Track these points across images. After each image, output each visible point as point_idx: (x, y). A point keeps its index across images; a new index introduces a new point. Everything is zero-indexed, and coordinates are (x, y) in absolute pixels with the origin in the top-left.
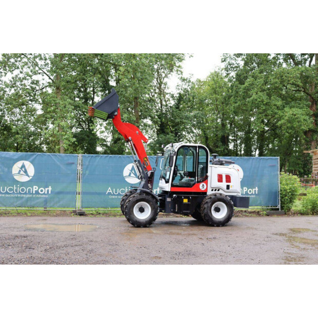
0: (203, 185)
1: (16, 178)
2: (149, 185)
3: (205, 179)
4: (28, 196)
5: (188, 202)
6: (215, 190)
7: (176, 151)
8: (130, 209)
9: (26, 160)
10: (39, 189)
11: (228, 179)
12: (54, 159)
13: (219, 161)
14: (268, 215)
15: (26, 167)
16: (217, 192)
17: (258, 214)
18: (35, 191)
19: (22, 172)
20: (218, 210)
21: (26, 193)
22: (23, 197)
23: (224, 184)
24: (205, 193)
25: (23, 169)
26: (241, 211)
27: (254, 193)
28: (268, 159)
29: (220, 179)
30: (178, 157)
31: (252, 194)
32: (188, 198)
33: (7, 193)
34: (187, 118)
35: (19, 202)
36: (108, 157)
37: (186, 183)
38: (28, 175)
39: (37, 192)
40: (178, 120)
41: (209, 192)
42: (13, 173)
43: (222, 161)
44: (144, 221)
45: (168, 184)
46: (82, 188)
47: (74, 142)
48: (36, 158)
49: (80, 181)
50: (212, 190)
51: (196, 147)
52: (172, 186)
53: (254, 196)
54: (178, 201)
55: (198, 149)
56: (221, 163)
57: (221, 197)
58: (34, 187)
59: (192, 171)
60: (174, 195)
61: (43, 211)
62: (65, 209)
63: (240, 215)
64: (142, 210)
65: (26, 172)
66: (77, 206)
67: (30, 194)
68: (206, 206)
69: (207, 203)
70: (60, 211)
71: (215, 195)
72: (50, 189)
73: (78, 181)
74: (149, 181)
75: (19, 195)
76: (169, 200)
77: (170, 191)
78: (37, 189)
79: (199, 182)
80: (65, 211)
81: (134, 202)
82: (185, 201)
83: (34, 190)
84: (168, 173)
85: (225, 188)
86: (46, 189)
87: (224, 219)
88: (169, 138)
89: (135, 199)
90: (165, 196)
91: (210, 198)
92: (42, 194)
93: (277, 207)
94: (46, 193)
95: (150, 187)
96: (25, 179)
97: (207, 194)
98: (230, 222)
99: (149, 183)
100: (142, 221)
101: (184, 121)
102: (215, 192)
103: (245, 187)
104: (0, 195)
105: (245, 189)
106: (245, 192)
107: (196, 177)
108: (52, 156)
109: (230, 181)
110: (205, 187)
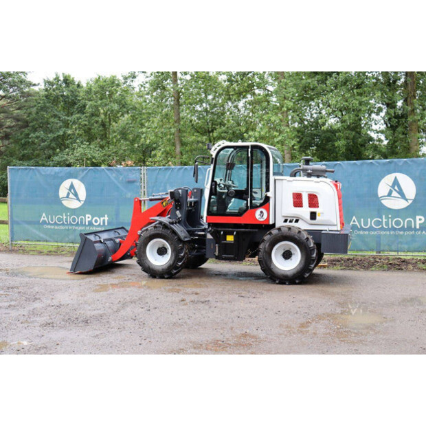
0: (261, 212)
1: (65, 203)
3: (265, 202)
4: (80, 228)
5: (235, 239)
6: (291, 221)
8: (140, 248)
9: (76, 178)
10: (92, 218)
11: (313, 201)
15: (76, 188)
16: (293, 224)
19: (71, 196)
21: (78, 224)
22: (75, 230)
25: (72, 191)
29: (297, 201)
32: (234, 234)
33: (55, 224)
35: (72, 236)
38: (78, 199)
39: (90, 224)
41: (280, 225)
42: (60, 196)
50: (286, 221)
51: (247, 147)
52: (209, 213)
55: (250, 150)
57: (288, 233)
58: (87, 216)
65: (76, 195)
67: (83, 225)
68: (261, 246)
69: (264, 240)
71: (290, 229)
72: (106, 218)
74: (178, 206)
75: (70, 228)
76: (209, 236)
78: (90, 219)
79: (254, 207)
81: (146, 238)
82: (230, 238)
83: (87, 220)
85: (308, 217)
86: (102, 219)
89: (148, 234)
91: (270, 234)
92: (95, 226)
94: (102, 224)
102: (291, 224)
103: (418, 215)
104: (49, 227)
105: (420, 219)
106: (420, 224)
107: (249, 199)
108: (106, 171)
109: (317, 206)
110: (265, 216)
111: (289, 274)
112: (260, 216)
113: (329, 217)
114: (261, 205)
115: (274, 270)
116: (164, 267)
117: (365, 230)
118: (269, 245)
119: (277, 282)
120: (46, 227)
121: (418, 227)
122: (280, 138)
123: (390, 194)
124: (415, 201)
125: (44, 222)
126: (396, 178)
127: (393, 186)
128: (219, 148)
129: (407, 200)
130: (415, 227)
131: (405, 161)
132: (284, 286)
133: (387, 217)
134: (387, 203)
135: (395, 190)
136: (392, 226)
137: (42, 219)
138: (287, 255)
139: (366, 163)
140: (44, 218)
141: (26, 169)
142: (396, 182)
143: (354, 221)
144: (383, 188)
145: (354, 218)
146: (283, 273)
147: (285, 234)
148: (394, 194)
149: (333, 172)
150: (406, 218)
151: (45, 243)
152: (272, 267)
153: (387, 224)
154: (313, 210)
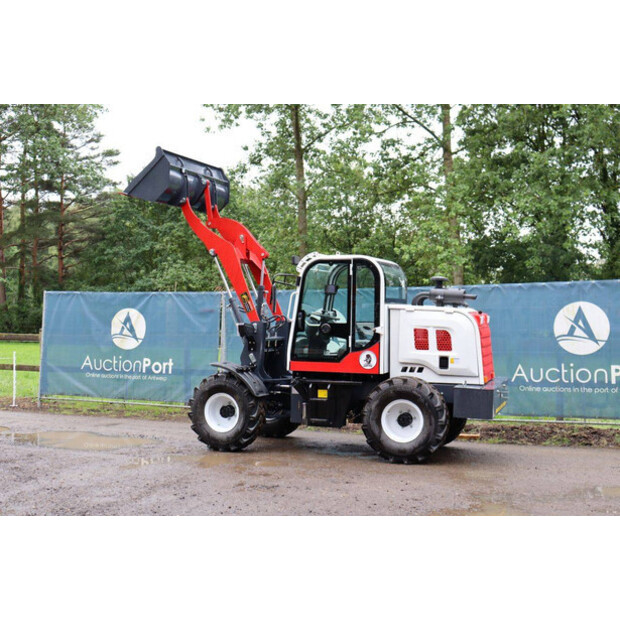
0: (368, 356)
1: (117, 341)
2: (250, 355)
3: (373, 342)
4: (135, 377)
6: (412, 370)
7: (301, 275)
9: (133, 307)
10: (152, 364)
11: (444, 341)
12: (179, 303)
15: (133, 321)
16: (416, 374)
18: (147, 368)
19: (126, 332)
21: (131, 373)
22: (127, 380)
23: (432, 355)
25: (128, 325)
29: (421, 340)
32: (328, 387)
33: (102, 371)
35: (122, 389)
38: (135, 337)
39: (149, 371)
41: (395, 375)
42: (112, 333)
48: (148, 302)
50: (404, 370)
51: (348, 262)
52: (294, 357)
55: (351, 266)
58: (145, 360)
65: (132, 330)
67: (139, 374)
71: (405, 381)
72: (171, 364)
74: (251, 345)
75: (121, 376)
77: (288, 368)
78: (149, 364)
79: (359, 349)
82: (322, 394)
83: (145, 365)
85: (436, 364)
86: (165, 364)
87: (414, 444)
89: (207, 386)
92: (156, 375)
94: (164, 372)
95: (253, 361)
96: (130, 344)
97: (391, 378)
99: (250, 351)
102: (410, 374)
103: (616, 364)
104: (93, 375)
105: (617, 371)
106: (616, 377)
107: (350, 337)
108: (175, 298)
109: (448, 347)
110: (374, 362)
111: (407, 447)
112: (365, 361)
113: (468, 365)
114: (368, 346)
115: (386, 443)
116: (228, 435)
117: (535, 385)
118: (377, 406)
119: (392, 460)
120: (88, 375)
121: (614, 382)
122: (445, 254)
123: (571, 333)
124: (608, 342)
125: (87, 369)
126: (580, 309)
127: (576, 321)
128: (308, 263)
129: (596, 341)
130: (610, 381)
131: (594, 284)
132: (401, 466)
133: (568, 367)
134: (568, 346)
135: (580, 327)
136: (575, 380)
137: (85, 364)
138: (405, 420)
139: (536, 287)
140: (87, 362)
141: (68, 295)
142: (580, 315)
143: (520, 372)
144: (562, 323)
145: (520, 367)
146: (398, 446)
147: (398, 389)
148: (578, 332)
149: (474, 298)
150: (579, 368)
151: (86, 399)
152: (383, 438)
153: (568, 376)
154: (444, 353)
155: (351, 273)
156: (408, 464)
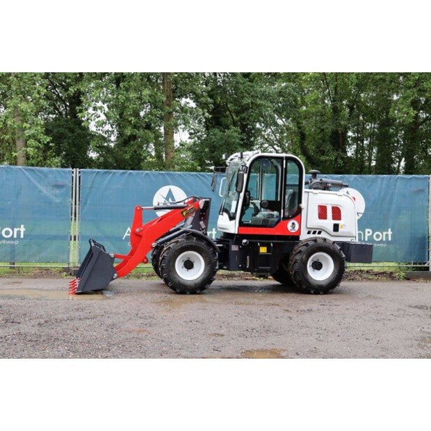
0: (293, 224)
2: (201, 223)
3: (297, 213)
5: (268, 251)
6: (314, 233)
7: (248, 165)
8: (169, 262)
11: (337, 213)
12: (30, 177)
13: (321, 183)
14: (407, 279)
16: (316, 235)
17: (390, 276)
20: (317, 266)
23: (329, 223)
24: (296, 238)
26: (361, 271)
27: (384, 240)
28: (411, 179)
29: (322, 213)
30: (251, 175)
31: (381, 241)
32: (267, 245)
34: (265, 96)
36: (126, 175)
37: (264, 220)
40: (247, 101)
41: (304, 236)
43: (326, 183)
44: (192, 284)
45: (233, 221)
46: (80, 228)
47: (48, 143)
49: (77, 218)
50: (309, 233)
51: (282, 158)
52: (241, 224)
53: (385, 245)
54: (251, 250)
55: (284, 161)
56: (325, 187)
57: (324, 244)
59: (273, 199)
60: (244, 241)
61: (9, 270)
62: (49, 265)
63: (357, 277)
64: (189, 265)
66: (71, 260)
68: (298, 257)
69: (300, 252)
70: (40, 268)
71: (315, 240)
73: (73, 216)
74: (201, 216)
76: (234, 248)
77: (236, 233)
79: (287, 219)
80: (47, 269)
81: (176, 251)
82: (263, 250)
84: (234, 203)
85: (331, 229)
88: (229, 136)
89: (179, 246)
90: (228, 242)
91: (307, 245)
93: (426, 265)
95: (204, 227)
97: (301, 239)
98: (337, 288)
99: (201, 220)
100: (189, 283)
101: (259, 102)
102: (314, 236)
103: (368, 228)
105: (369, 232)
106: (368, 237)
107: (282, 211)
108: (25, 171)
109: (339, 219)
110: (297, 227)
111: (323, 283)
112: (292, 227)
113: (350, 230)
114: (293, 217)
115: (310, 281)
118: (306, 256)
119: (312, 292)
121: (366, 239)
124: (364, 214)
129: (357, 214)
130: (364, 239)
131: (355, 178)
132: (319, 296)
146: (319, 283)
147: (321, 245)
152: (308, 277)
154: (336, 222)
155: (284, 167)
156: (323, 294)
